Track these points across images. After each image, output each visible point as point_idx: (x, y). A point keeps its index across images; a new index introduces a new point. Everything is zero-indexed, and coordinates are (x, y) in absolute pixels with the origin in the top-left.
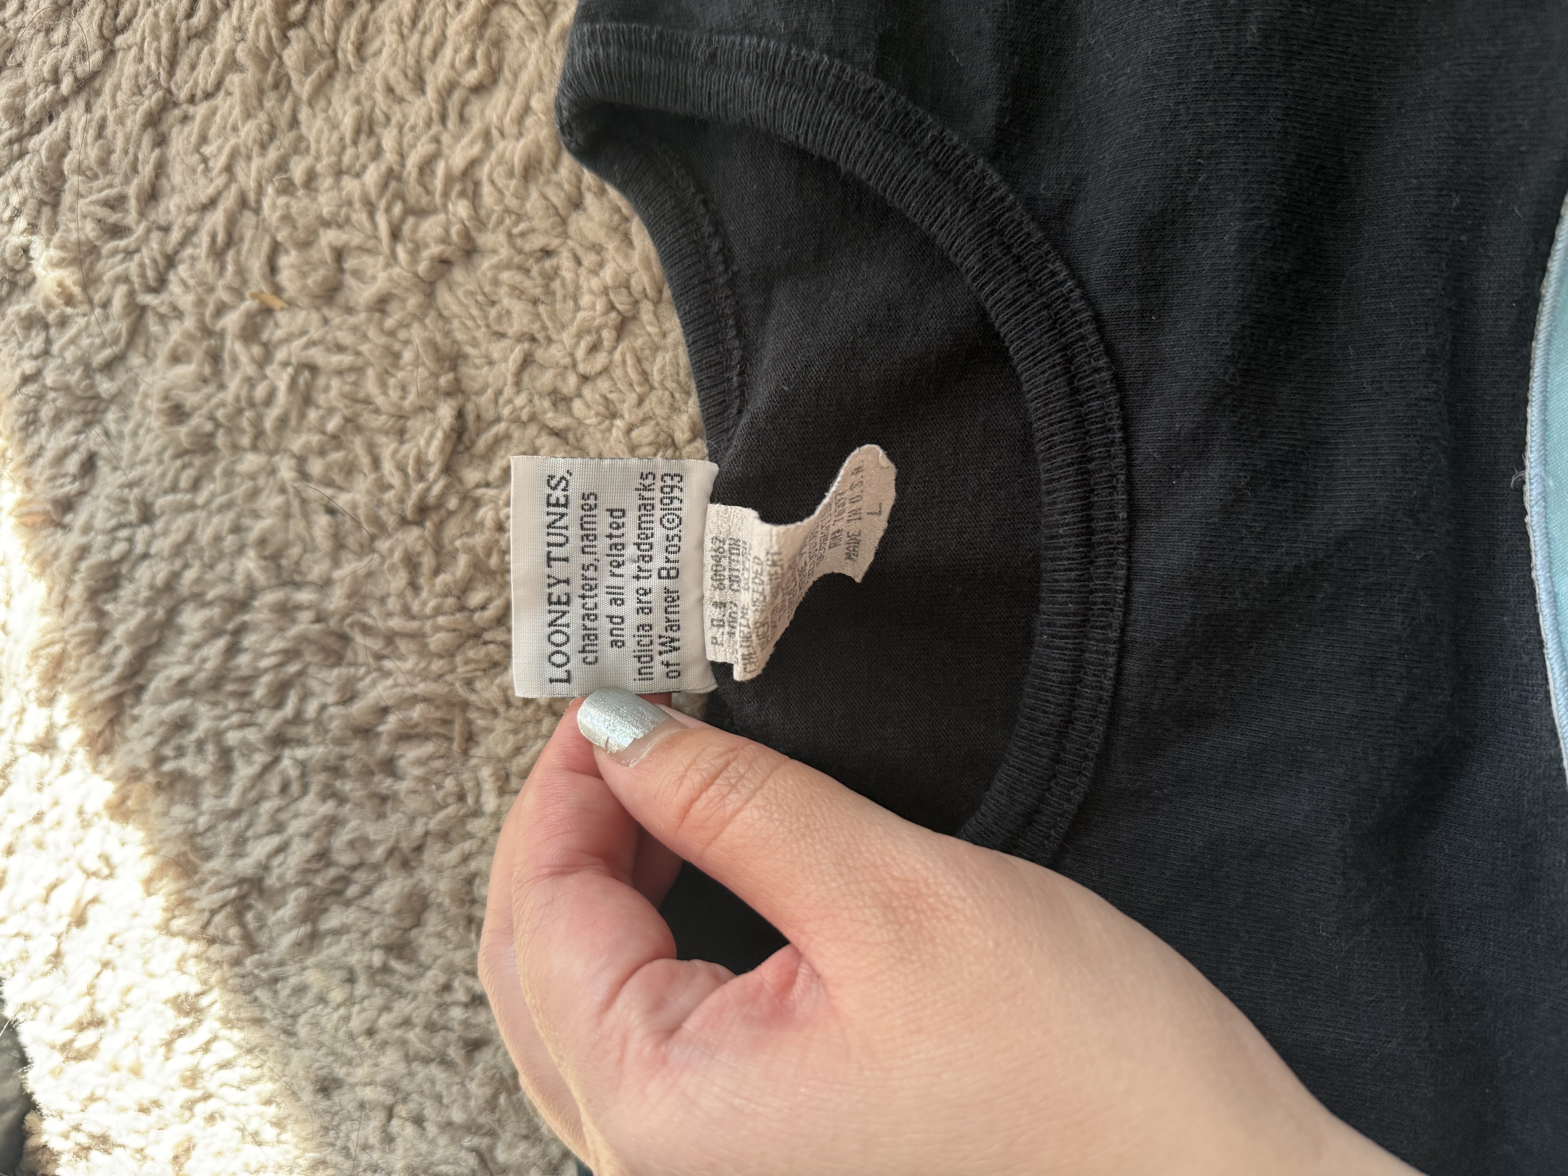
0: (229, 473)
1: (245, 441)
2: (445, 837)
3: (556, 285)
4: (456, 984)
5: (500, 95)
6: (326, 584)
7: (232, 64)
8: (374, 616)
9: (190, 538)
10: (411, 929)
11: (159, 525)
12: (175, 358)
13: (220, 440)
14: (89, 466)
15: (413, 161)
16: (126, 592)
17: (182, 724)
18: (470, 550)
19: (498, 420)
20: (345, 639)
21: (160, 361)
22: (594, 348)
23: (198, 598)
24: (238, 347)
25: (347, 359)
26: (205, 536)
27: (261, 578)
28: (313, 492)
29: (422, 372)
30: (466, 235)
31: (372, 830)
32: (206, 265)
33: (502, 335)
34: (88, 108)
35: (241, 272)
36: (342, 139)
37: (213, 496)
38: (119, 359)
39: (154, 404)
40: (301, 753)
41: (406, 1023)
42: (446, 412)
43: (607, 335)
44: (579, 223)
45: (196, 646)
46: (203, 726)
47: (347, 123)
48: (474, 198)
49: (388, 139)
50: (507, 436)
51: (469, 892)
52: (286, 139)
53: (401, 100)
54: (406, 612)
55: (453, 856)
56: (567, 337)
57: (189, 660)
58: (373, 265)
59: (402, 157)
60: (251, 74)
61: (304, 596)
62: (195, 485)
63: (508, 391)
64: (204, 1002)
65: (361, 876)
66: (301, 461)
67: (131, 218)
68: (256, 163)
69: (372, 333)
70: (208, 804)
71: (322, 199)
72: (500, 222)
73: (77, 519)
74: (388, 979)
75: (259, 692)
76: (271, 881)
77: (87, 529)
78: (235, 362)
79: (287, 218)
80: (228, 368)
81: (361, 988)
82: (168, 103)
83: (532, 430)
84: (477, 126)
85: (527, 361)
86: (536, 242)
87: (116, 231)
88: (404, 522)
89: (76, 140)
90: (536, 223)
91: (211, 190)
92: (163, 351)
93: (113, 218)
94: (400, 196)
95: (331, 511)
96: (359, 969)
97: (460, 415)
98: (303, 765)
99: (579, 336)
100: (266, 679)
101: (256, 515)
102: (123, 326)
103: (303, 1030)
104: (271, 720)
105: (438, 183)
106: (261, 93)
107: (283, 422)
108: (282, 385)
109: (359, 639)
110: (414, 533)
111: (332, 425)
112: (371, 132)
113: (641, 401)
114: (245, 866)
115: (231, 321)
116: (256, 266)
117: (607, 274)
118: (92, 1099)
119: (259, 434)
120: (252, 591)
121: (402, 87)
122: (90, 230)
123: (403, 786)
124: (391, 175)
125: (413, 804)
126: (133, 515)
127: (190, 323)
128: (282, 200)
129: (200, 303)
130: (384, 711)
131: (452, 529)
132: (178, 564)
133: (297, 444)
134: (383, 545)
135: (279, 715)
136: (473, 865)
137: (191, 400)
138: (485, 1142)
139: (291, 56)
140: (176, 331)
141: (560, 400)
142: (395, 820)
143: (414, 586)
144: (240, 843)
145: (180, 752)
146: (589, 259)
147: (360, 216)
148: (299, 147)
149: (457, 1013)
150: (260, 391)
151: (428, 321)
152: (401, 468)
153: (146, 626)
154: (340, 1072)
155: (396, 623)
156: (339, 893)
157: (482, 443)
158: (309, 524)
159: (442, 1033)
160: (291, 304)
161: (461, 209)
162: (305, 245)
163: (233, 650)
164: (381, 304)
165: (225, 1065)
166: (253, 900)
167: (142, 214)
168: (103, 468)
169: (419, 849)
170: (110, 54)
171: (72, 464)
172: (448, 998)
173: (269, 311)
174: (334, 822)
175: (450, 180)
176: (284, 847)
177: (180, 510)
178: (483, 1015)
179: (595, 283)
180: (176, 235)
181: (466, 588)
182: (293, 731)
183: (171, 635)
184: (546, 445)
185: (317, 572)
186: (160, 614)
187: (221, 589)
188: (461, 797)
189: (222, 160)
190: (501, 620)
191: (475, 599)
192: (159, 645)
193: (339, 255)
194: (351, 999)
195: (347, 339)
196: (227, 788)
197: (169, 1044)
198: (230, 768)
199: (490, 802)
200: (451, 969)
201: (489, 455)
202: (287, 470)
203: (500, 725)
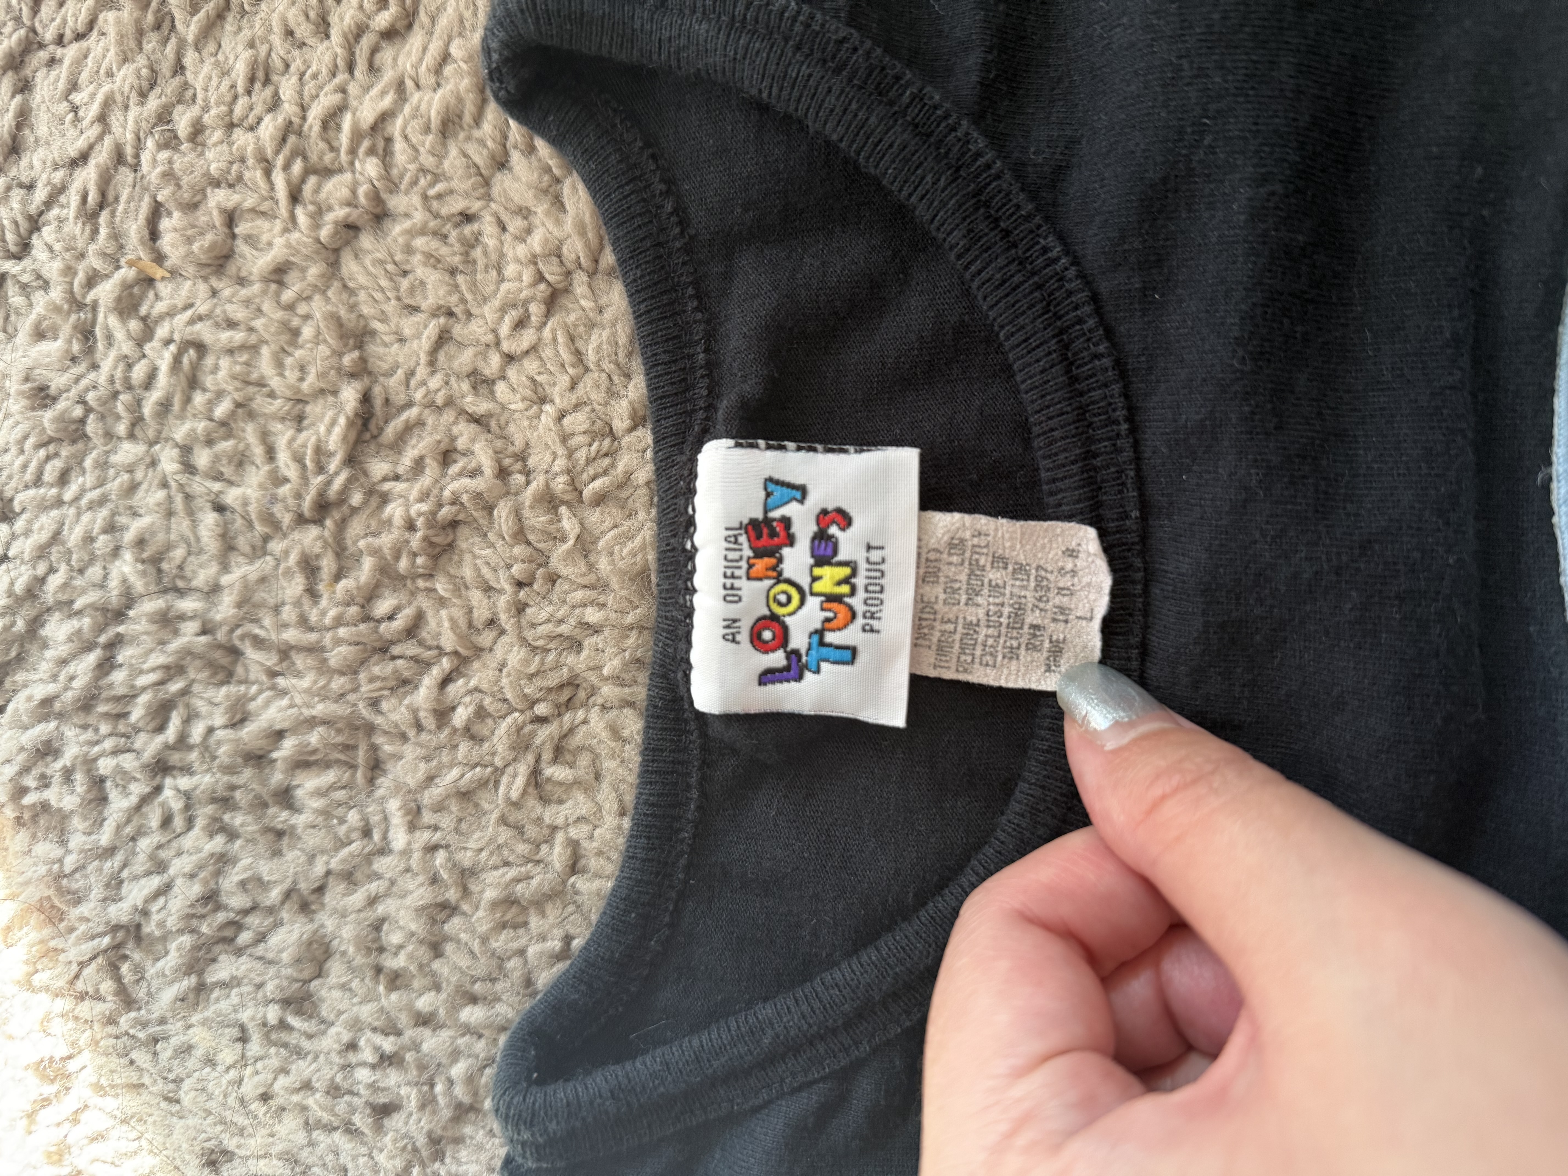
0: (103, 465)
1: (121, 428)
2: (349, 877)
3: (477, 253)
4: (362, 1043)
5: (416, 40)
6: (214, 590)
8: (268, 626)
9: (56, 537)
10: (310, 981)
11: (20, 524)
12: (40, 335)
13: (92, 426)
15: (315, 114)
17: (46, 750)
18: (376, 552)
19: (410, 404)
20: (235, 653)
21: (22, 337)
22: (520, 324)
23: (65, 606)
24: (113, 321)
25: (238, 336)
26: (73, 536)
27: (138, 585)
28: (200, 486)
29: (323, 350)
30: (376, 197)
31: (266, 869)
32: (75, 228)
33: (415, 309)
35: (116, 236)
36: (233, 86)
37: (83, 491)
39: (14, 386)
40: (184, 782)
41: (307, 1086)
42: (350, 395)
43: (536, 310)
44: (502, 183)
45: (63, 662)
46: (70, 753)
47: (240, 71)
48: (386, 155)
49: (287, 88)
50: (420, 423)
51: (378, 939)
52: (170, 86)
53: (302, 45)
54: (303, 622)
55: (358, 898)
56: (489, 311)
57: (54, 677)
58: (268, 229)
59: (304, 109)
60: (129, 12)
61: (188, 605)
62: (63, 479)
63: (422, 371)
64: (72, 1066)
65: (254, 921)
66: (186, 450)
68: (134, 112)
69: (266, 307)
70: (76, 841)
71: (210, 155)
72: (415, 182)
74: (284, 1036)
75: (137, 713)
76: (150, 928)
78: (109, 338)
79: (169, 175)
80: (100, 345)
81: (255, 1047)
82: (32, 43)
83: (449, 416)
84: (388, 75)
85: (443, 339)
86: (456, 205)
88: (301, 520)
90: (455, 184)
91: (81, 143)
92: (25, 326)
94: (300, 153)
95: (220, 508)
96: (251, 1026)
97: (366, 399)
98: (187, 796)
99: (502, 311)
100: (144, 699)
101: (133, 513)
103: (187, 1097)
104: (150, 746)
105: (344, 139)
106: (140, 33)
107: (165, 406)
108: (164, 365)
109: (250, 653)
110: (314, 531)
111: (221, 410)
112: (267, 81)
113: (573, 386)
114: (120, 912)
115: (105, 292)
116: (133, 230)
117: (536, 241)
119: (137, 421)
120: (129, 599)
121: (303, 30)
123: (300, 820)
124: (290, 129)
125: (312, 839)
127: (56, 294)
128: (164, 155)
129: (69, 271)
130: (279, 735)
131: (356, 527)
132: (41, 568)
133: (180, 432)
134: (276, 546)
135: (159, 740)
136: (381, 909)
137: (58, 381)
140: (41, 303)
141: (481, 382)
142: (293, 857)
143: (312, 593)
144: (115, 884)
145: (45, 782)
146: (515, 225)
147: (254, 175)
148: (184, 95)
149: (363, 1075)
150: (139, 372)
151: (330, 293)
152: (299, 460)
153: (3, 639)
154: (231, 1143)
155: (291, 635)
156: (229, 941)
157: (391, 431)
158: (195, 523)
159: (347, 1098)
160: (175, 274)
161: (371, 167)
162: (192, 207)
163: (106, 666)
164: (278, 274)
165: (98, 1137)
166: (130, 949)
169: (320, 890)
172: (352, 1058)
173: (149, 282)
174: (223, 861)
175: (357, 136)
176: (165, 890)
177: (44, 507)
178: (393, 1078)
179: (521, 251)
180: (40, 194)
181: (371, 595)
182: (175, 758)
183: (34, 648)
184: (464, 433)
185: (202, 577)
186: (20, 625)
187: (92, 597)
188: (367, 833)
189: (94, 109)
190: (412, 631)
191: (382, 607)
192: (20, 659)
193: (230, 218)
194: (242, 1061)
195: (238, 313)
196: (100, 823)
197: (31, 1116)
198: (103, 800)
199: (399, 838)
200: (356, 1025)
201: (398, 445)
202: (169, 461)
203: (410, 751)
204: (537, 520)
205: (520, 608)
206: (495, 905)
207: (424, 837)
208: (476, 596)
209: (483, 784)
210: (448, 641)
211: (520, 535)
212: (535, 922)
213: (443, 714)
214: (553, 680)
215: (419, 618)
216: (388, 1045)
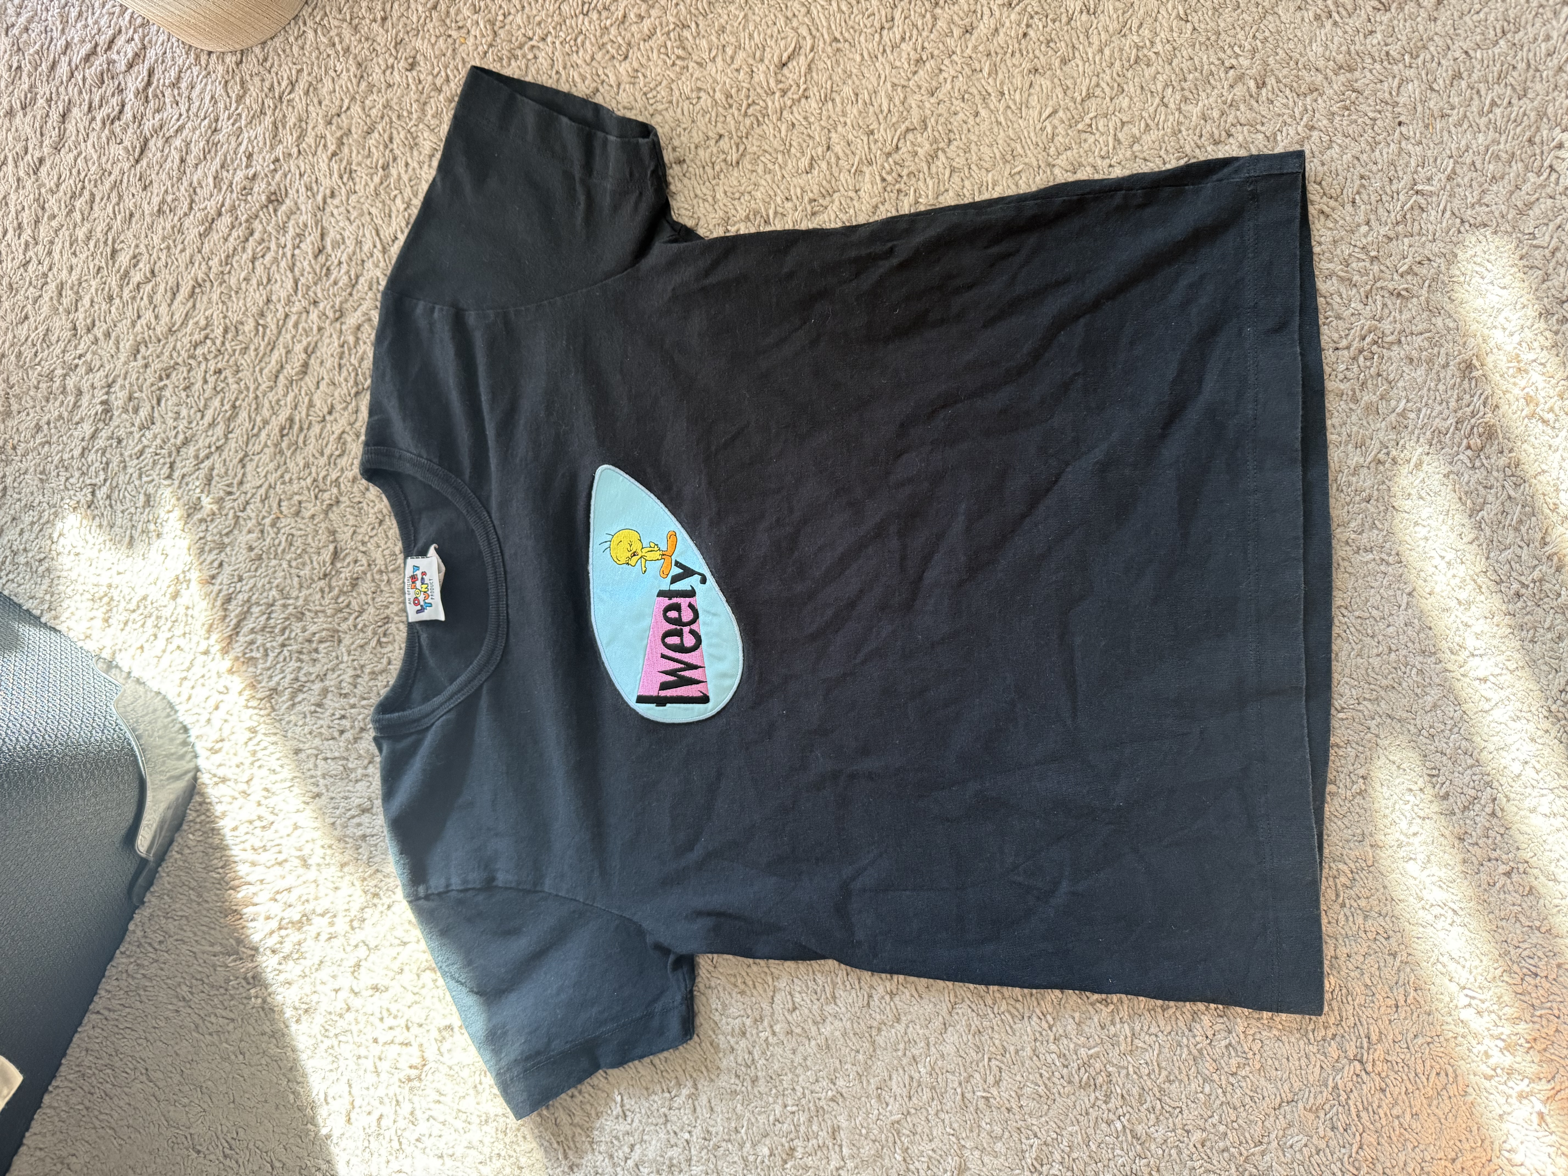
0: (267, 566)
1: (272, 556)
2: (333, 670)
3: (362, 511)
4: (336, 714)
5: (345, 458)
6: (297, 598)
7: (266, 445)
8: (312, 607)
9: (255, 585)
10: (323, 699)
11: (244, 582)
12: (249, 532)
13: (264, 556)
14: (221, 565)
15: (321, 476)
16: (234, 603)
17: (252, 642)
18: (338, 586)
19: (346, 549)
20: (303, 614)
21: (244, 533)
22: (373, 529)
23: (257, 603)
24: (269, 529)
25: (303, 533)
26: (259, 585)
27: (277, 597)
28: (293, 571)
29: (324, 536)
30: (337, 498)
31: (311, 670)
32: (260, 505)
33: (347, 525)
34: (220, 455)
35: (270, 507)
36: (300, 469)
37: (262, 573)
38: (231, 531)
39: (243, 546)
40: (290, 648)
41: (322, 727)
42: (331, 547)
43: (377, 525)
44: (368, 494)
45: (257, 618)
46: (259, 642)
47: (301, 464)
48: (339, 487)
49: (314, 469)
50: (349, 554)
52: (283, 468)
53: (317, 458)
54: (321, 605)
55: (335, 675)
56: (365, 526)
57: (254, 622)
58: (310, 506)
59: (318, 475)
60: (272, 449)
61: (291, 601)
62: (256, 570)
63: (349, 541)
64: (258, 728)
65: (308, 684)
66: (289, 562)
67: (235, 490)
68: (274, 474)
69: (310, 525)
70: (260, 666)
71: (294, 486)
72: (346, 494)
73: (218, 581)
74: (316, 714)
75: (277, 631)
76: (280, 688)
77: (221, 584)
78: (268, 533)
79: (284, 492)
80: (266, 535)
81: (307, 720)
82: (246, 455)
83: (356, 552)
84: (339, 467)
85: (354, 532)
86: (356, 500)
87: (230, 493)
88: (320, 579)
89: (217, 466)
90: (356, 495)
91: (260, 482)
92: (245, 530)
93: (229, 489)
94: (317, 486)
95: (298, 576)
96: (307, 713)
97: (336, 548)
98: (290, 652)
99: (369, 525)
100: (279, 627)
101: (275, 578)
102: (233, 522)
103: (289, 734)
104: (280, 639)
105: (328, 483)
106: (275, 454)
107: (284, 550)
108: (284, 540)
109: (306, 612)
110: (323, 581)
111: (299, 552)
112: (308, 467)
113: (386, 543)
114: (272, 684)
115: (268, 521)
116: (275, 506)
117: (376, 509)
118: (220, 765)
119: (276, 554)
120: (274, 601)
121: (317, 455)
122: (222, 494)
123: (320, 656)
124: (315, 480)
125: (324, 660)
126: (236, 579)
127: (254, 521)
128: (282, 486)
129: (258, 516)
130: (315, 634)
131: (334, 580)
132: (251, 594)
133: (288, 557)
134: (314, 586)
135: (283, 637)
136: (341, 678)
137: (255, 544)
138: (345, 762)
139: (284, 445)
140: (250, 524)
141: (364, 543)
142: (318, 665)
143: (323, 597)
144: (271, 677)
145: (251, 650)
146: (371, 505)
147: (306, 492)
148: (287, 471)
150: (277, 542)
151: (326, 522)
152: (319, 564)
153: (241, 613)
154: (301, 746)
155: (318, 608)
156: (301, 691)
157: (342, 556)
158: (292, 581)
160: (285, 516)
161: (335, 490)
162: (290, 499)
163: (269, 618)
164: (313, 517)
165: (265, 748)
166: (274, 695)
167: (238, 489)
168: (225, 565)
169: (325, 674)
170: (227, 439)
171: (216, 564)
172: (334, 718)
173: (278, 518)
174: (300, 668)
175: (332, 482)
176: (284, 678)
177: (251, 577)
178: (344, 722)
179: (372, 511)
180: (249, 495)
181: (338, 597)
182: (287, 642)
183: (248, 615)
184: (360, 555)
185: (294, 595)
186: (245, 609)
187: (265, 600)
188: (337, 658)
189: (263, 474)
190: (348, 606)
191: (340, 600)
192: (245, 618)
193: (300, 502)
194: (305, 724)
195: (302, 526)
196: (266, 661)
197: (246, 743)
198: (267, 655)
199: (345, 658)
200: (335, 709)
201: (344, 559)
202: (285, 565)
203: (348, 636)
204: (377, 577)
205: (373, 599)
206: (370, 673)
207: (352, 657)
208: (363, 596)
209: (366, 644)
210: (357, 608)
211: (373, 580)
212: (380, 678)
213: (355, 626)
214: (382, 616)
215: (350, 603)
216: (343, 712)
